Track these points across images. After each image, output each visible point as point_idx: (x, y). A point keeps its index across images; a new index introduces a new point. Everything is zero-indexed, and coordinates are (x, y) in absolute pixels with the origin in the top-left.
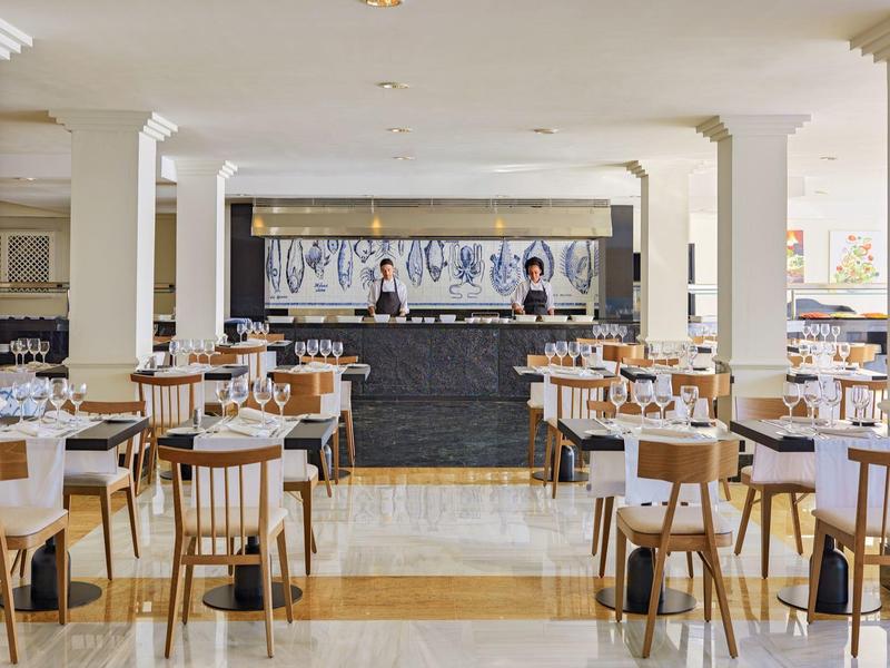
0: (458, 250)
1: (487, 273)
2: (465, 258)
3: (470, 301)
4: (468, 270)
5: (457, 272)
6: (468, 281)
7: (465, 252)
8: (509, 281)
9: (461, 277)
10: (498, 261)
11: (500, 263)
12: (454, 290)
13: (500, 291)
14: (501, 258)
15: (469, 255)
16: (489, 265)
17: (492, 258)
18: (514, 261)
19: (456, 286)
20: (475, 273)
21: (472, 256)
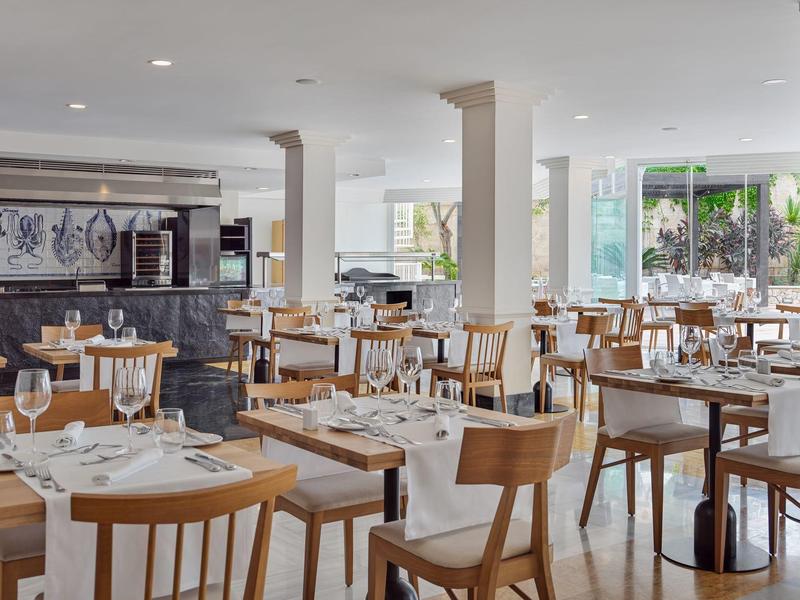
0: (17, 220)
1: (49, 244)
2: (25, 228)
3: (30, 272)
4: (28, 240)
5: (16, 242)
6: (28, 251)
7: (25, 223)
8: (71, 251)
9: (21, 248)
10: (60, 232)
11: (62, 234)
12: (13, 261)
13: (63, 261)
14: (63, 230)
15: (29, 225)
16: (51, 236)
17: (54, 228)
18: (77, 233)
19: (16, 257)
20: (36, 243)
21: (33, 227)
